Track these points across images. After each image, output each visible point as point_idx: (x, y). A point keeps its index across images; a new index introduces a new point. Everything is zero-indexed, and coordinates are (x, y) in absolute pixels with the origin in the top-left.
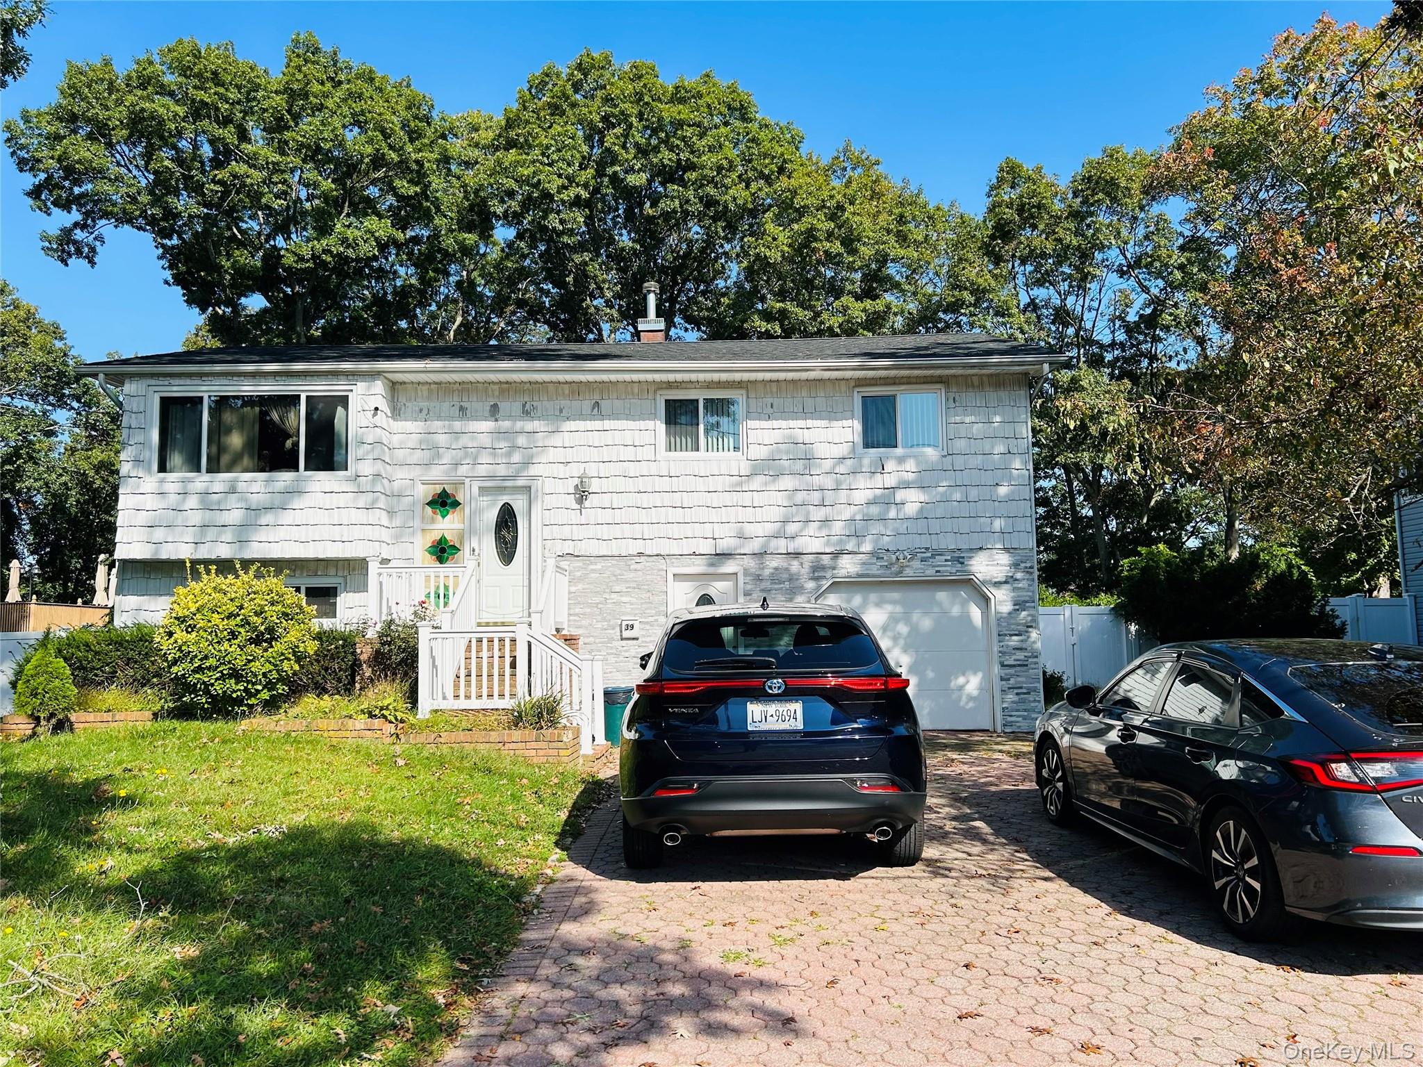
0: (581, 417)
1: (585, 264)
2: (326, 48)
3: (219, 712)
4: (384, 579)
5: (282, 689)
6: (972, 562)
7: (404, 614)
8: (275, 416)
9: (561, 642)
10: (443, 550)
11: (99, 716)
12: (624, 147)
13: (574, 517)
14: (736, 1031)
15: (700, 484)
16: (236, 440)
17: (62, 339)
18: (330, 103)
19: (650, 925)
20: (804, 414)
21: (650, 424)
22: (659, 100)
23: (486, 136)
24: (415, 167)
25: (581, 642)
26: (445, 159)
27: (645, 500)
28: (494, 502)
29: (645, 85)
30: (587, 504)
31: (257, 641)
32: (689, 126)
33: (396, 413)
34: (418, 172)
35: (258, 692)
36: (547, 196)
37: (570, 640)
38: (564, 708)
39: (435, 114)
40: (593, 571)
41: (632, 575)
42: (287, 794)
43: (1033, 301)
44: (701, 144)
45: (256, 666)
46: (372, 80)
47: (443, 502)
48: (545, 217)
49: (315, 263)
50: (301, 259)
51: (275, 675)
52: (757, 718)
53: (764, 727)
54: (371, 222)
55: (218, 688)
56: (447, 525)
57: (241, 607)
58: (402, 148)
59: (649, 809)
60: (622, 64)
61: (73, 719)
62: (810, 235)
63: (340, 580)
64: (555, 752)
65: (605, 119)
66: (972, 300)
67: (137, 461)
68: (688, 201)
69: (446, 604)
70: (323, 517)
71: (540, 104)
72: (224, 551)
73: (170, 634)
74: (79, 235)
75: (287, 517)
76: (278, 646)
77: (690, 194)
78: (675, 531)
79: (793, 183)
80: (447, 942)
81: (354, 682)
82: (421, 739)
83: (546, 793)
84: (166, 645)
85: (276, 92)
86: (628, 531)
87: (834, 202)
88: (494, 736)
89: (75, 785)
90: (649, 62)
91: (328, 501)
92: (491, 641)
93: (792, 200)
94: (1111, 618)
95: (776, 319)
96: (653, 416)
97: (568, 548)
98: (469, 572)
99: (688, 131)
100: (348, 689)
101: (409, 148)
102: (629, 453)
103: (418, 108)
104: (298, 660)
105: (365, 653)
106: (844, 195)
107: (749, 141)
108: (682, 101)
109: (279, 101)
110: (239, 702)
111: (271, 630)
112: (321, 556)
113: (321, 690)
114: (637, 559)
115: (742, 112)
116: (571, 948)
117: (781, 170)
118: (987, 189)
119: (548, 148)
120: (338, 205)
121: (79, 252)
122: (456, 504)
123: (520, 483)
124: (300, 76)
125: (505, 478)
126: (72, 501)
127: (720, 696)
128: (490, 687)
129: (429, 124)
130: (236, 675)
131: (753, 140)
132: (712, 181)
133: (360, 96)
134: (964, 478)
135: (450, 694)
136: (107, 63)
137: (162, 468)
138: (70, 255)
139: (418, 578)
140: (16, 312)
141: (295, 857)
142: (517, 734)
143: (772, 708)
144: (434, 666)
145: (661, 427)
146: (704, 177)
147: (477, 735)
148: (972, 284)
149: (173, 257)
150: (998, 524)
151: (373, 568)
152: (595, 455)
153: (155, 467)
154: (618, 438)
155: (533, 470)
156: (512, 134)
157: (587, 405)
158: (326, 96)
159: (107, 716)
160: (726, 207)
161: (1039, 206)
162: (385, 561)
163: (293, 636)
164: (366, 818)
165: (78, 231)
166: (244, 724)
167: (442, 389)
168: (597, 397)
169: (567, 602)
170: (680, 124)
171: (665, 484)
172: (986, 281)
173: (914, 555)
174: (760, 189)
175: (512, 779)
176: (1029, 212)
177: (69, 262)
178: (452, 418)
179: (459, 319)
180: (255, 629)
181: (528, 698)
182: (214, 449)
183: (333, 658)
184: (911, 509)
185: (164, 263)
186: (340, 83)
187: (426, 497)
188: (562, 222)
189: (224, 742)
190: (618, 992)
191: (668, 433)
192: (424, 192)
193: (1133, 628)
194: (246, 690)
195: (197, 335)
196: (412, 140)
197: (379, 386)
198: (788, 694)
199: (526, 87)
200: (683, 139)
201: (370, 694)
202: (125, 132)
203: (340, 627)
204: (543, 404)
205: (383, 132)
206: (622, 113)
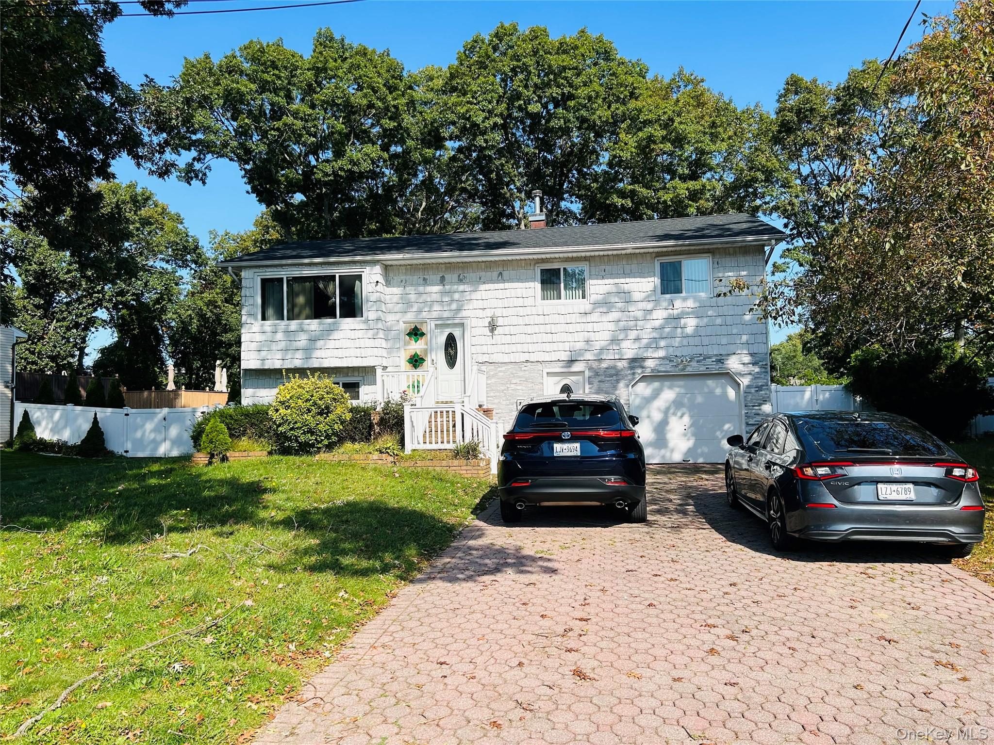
0: (492, 281)
1: (502, 165)
2: (337, 37)
3: (302, 451)
4: (385, 378)
5: (334, 439)
6: (729, 362)
7: (396, 398)
8: (321, 286)
9: (481, 413)
10: (416, 361)
11: (241, 454)
12: (526, 87)
13: (489, 340)
14: (531, 573)
15: (562, 319)
16: (301, 300)
17: (182, 223)
18: (340, 73)
19: (507, 542)
20: (625, 275)
21: (531, 284)
22: (550, 53)
23: (439, 83)
24: (393, 110)
25: (494, 412)
26: (412, 103)
27: (529, 330)
28: (442, 332)
29: (540, 44)
30: (496, 332)
31: (321, 414)
32: (570, 69)
33: (388, 283)
34: (395, 113)
35: (322, 440)
36: (475, 125)
37: (487, 412)
38: (480, 448)
39: (405, 74)
40: (500, 371)
41: (522, 374)
42: (343, 489)
43: (812, 171)
44: (578, 81)
45: (321, 427)
46: (365, 54)
47: (416, 333)
48: (474, 139)
49: (335, 177)
50: (326, 175)
51: (330, 432)
52: (558, 450)
53: (562, 454)
54: (368, 148)
55: (302, 439)
56: (416, 347)
57: (312, 396)
58: (385, 98)
59: (509, 492)
60: (524, 29)
61: (228, 455)
62: (650, 139)
63: (361, 378)
64: (476, 472)
65: (513, 70)
66: (763, 177)
67: (250, 315)
68: (569, 121)
69: (418, 391)
70: (349, 343)
71: (472, 61)
72: (298, 363)
73: (277, 410)
74: (197, 166)
75: (331, 344)
76: (331, 416)
77: (571, 116)
78: (548, 347)
79: (639, 104)
80: (418, 544)
81: (370, 435)
82: (407, 464)
83: (469, 490)
84: (275, 416)
85: (308, 69)
86: (519, 348)
87: (666, 116)
88: (444, 463)
89: (244, 484)
90: (542, 27)
91: (353, 334)
92: (442, 412)
93: (638, 116)
94: (843, 393)
95: (628, 196)
96: (533, 280)
97: (485, 358)
98: (430, 374)
99: (569, 73)
100: (367, 439)
101: (389, 98)
102: (520, 302)
103: (394, 71)
104: (342, 423)
105: (375, 419)
106: (673, 112)
107: (611, 75)
108: (565, 52)
109: (309, 74)
110: (313, 446)
111: (327, 407)
112: (350, 366)
113: (353, 440)
114: (525, 364)
115: (607, 56)
116: (470, 548)
117: (632, 95)
118: (777, 97)
119: (475, 93)
120: (347, 136)
121: (197, 176)
122: (423, 334)
123: (456, 321)
124: (322, 59)
125: (448, 319)
126: (194, 326)
127: (541, 440)
128: (442, 438)
129: (401, 80)
130: (312, 433)
131: (614, 74)
132: (585, 106)
133: (359, 66)
134: (725, 310)
135: (421, 441)
136: (207, 57)
137: (264, 318)
138: (192, 179)
139: (403, 377)
140: (156, 209)
141: (351, 512)
142: (456, 462)
143: (566, 446)
144: (413, 426)
145: (538, 286)
146: (580, 104)
147: (435, 462)
148: (763, 167)
149: (251, 177)
150: (744, 338)
151: (379, 371)
152: (500, 303)
153: (260, 316)
154: (513, 293)
155: (464, 314)
156: (454, 83)
157: (495, 274)
158: (337, 69)
159: (245, 454)
160: (594, 123)
161: (812, 110)
162: (385, 368)
163: (339, 411)
164: (380, 499)
165: (196, 163)
166: (317, 457)
167: (412, 268)
168: (500, 269)
169: (485, 389)
170: (564, 68)
171: (541, 319)
172: (774, 163)
173: (692, 359)
174: (617, 109)
175: (452, 484)
176: (804, 114)
177: (192, 182)
178: (419, 285)
179: (424, 204)
180: (319, 407)
181: (462, 443)
182: (290, 306)
183: (359, 422)
184: (689, 330)
185: (245, 180)
186: (346, 58)
187: (406, 330)
188: (486, 141)
189: (309, 466)
190: (487, 561)
191: (543, 289)
192: (399, 125)
193: (858, 399)
194: (316, 439)
195: (262, 218)
196: (391, 93)
197: (378, 269)
198: (573, 439)
199: (462, 50)
200: (566, 78)
201: (380, 441)
202: (221, 101)
203: (362, 405)
204: (471, 275)
205: (373, 89)
206: (524, 64)
